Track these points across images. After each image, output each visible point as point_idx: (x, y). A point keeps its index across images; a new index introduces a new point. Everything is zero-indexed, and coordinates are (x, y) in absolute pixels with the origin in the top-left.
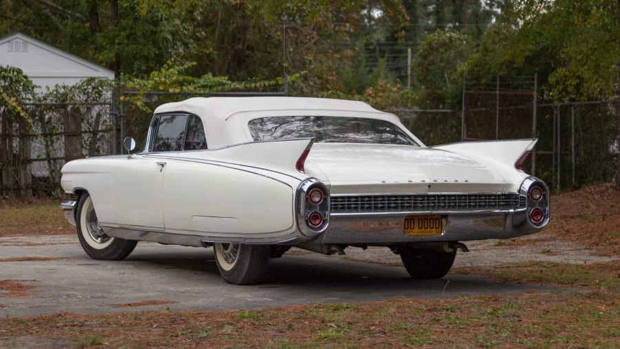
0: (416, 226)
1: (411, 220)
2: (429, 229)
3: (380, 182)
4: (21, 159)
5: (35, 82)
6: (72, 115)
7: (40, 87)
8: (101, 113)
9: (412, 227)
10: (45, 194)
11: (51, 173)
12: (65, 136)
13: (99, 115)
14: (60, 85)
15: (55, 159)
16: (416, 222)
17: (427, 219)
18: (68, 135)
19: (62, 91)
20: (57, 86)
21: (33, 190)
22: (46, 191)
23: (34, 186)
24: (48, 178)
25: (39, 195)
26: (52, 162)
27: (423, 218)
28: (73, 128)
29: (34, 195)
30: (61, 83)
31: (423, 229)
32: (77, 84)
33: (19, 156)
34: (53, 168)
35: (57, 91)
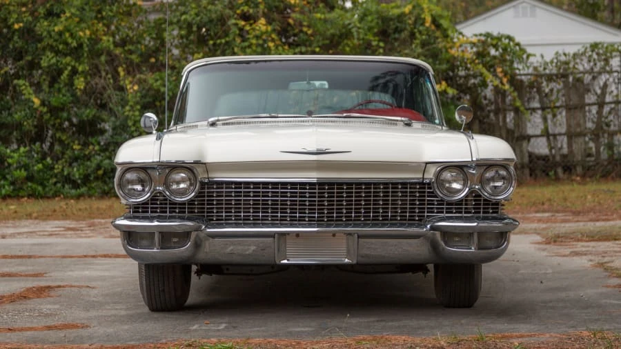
4: (516, 135)
5: (530, 50)
6: (574, 85)
7: (535, 55)
8: (608, 83)
10: (543, 174)
11: (550, 150)
12: (566, 109)
13: (605, 85)
14: (561, 52)
15: (555, 136)
18: (569, 108)
19: (563, 58)
20: (557, 53)
21: (530, 169)
22: (544, 171)
23: (531, 165)
24: (547, 156)
25: (536, 176)
26: (551, 138)
28: (575, 100)
29: (531, 175)
30: (560, 49)
32: (579, 50)
33: (513, 132)
34: (552, 145)
35: (557, 58)
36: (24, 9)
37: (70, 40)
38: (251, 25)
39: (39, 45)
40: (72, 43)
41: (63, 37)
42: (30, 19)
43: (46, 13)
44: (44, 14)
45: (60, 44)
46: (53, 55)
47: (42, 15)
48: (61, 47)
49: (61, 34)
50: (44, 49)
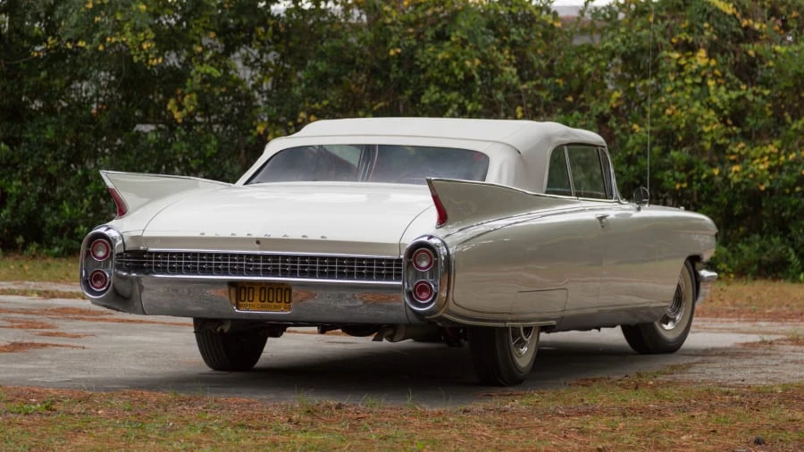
0: (257, 298)
1: (249, 288)
2: (275, 303)
3: (197, 234)
9: (251, 299)
16: (257, 292)
17: (272, 289)
27: (268, 287)
31: (266, 303)
36: (411, 30)
37: (457, 72)
38: (687, 58)
39: (422, 76)
40: (459, 74)
41: (450, 67)
42: (414, 43)
43: (434, 35)
44: (432, 37)
45: (447, 75)
46: (437, 89)
47: (429, 39)
48: (447, 79)
49: (447, 63)
50: (428, 81)
